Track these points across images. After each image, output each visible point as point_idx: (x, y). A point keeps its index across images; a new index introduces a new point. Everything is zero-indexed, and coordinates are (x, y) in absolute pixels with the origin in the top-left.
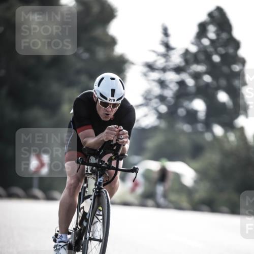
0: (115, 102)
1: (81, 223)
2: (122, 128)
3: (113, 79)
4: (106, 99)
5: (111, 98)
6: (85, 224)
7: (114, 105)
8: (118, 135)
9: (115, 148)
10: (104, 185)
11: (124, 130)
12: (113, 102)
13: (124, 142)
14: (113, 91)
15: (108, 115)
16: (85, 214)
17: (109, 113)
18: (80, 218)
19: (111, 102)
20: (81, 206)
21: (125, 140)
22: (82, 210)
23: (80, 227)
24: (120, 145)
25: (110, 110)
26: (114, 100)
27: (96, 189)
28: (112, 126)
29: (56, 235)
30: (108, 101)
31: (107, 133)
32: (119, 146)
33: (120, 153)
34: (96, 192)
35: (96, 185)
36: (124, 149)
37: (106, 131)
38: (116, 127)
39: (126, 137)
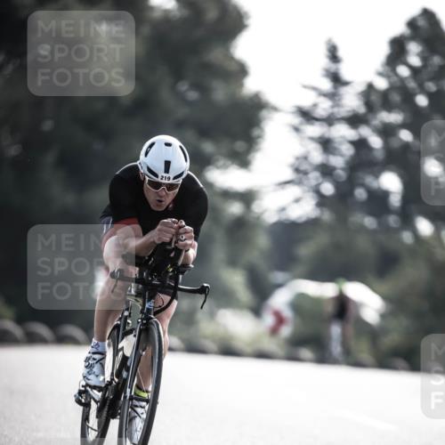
0: (171, 181)
1: (119, 374)
2: (184, 223)
3: (168, 145)
4: (156, 176)
5: (165, 175)
6: (125, 374)
7: (171, 187)
8: (177, 234)
9: (172, 255)
10: (155, 314)
11: (187, 227)
12: (167, 182)
13: (186, 245)
14: (167, 164)
15: (160, 201)
16: (125, 358)
17: (163, 199)
18: (117, 366)
19: (163, 181)
20: (120, 346)
21: (189, 242)
22: (121, 353)
23: (116, 380)
24: (181, 251)
25: (164, 193)
26: (169, 178)
27: (142, 319)
28: (169, 220)
29: (80, 393)
30: (159, 180)
31: (159, 230)
32: (179, 251)
33: (180, 263)
34: (143, 324)
35: (142, 312)
36: (187, 257)
37: (159, 227)
38: (174, 222)
39: (190, 238)
